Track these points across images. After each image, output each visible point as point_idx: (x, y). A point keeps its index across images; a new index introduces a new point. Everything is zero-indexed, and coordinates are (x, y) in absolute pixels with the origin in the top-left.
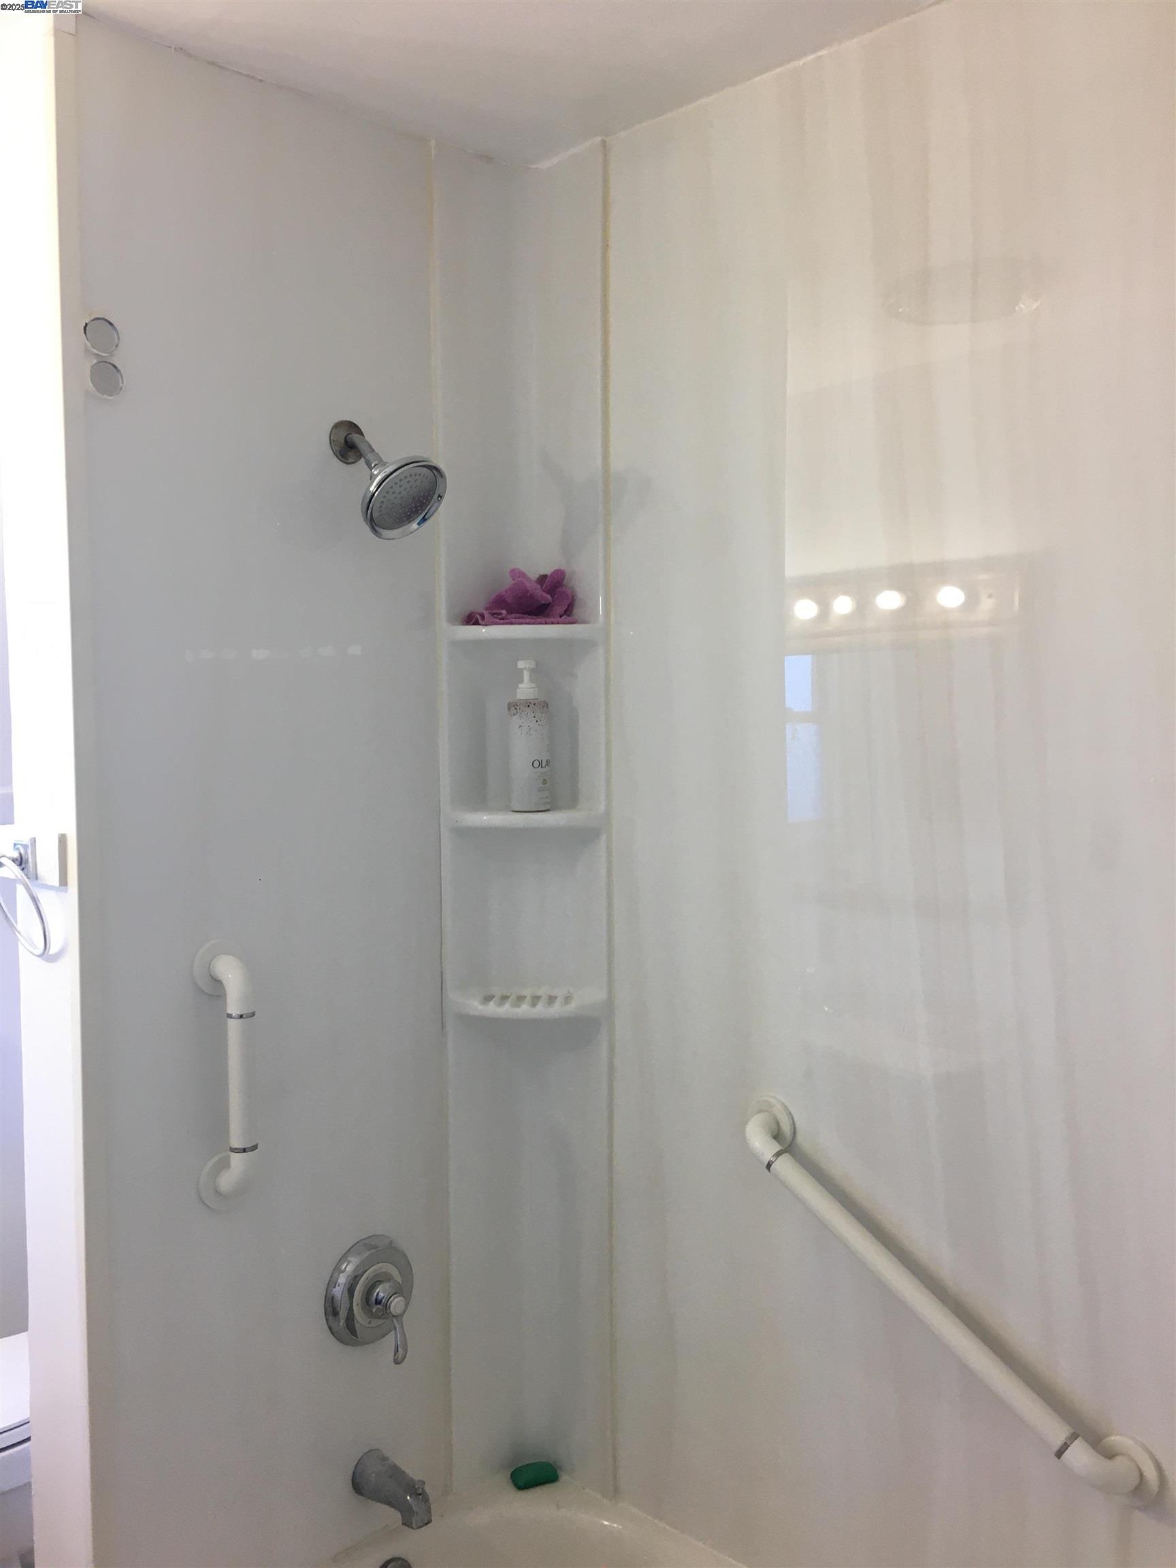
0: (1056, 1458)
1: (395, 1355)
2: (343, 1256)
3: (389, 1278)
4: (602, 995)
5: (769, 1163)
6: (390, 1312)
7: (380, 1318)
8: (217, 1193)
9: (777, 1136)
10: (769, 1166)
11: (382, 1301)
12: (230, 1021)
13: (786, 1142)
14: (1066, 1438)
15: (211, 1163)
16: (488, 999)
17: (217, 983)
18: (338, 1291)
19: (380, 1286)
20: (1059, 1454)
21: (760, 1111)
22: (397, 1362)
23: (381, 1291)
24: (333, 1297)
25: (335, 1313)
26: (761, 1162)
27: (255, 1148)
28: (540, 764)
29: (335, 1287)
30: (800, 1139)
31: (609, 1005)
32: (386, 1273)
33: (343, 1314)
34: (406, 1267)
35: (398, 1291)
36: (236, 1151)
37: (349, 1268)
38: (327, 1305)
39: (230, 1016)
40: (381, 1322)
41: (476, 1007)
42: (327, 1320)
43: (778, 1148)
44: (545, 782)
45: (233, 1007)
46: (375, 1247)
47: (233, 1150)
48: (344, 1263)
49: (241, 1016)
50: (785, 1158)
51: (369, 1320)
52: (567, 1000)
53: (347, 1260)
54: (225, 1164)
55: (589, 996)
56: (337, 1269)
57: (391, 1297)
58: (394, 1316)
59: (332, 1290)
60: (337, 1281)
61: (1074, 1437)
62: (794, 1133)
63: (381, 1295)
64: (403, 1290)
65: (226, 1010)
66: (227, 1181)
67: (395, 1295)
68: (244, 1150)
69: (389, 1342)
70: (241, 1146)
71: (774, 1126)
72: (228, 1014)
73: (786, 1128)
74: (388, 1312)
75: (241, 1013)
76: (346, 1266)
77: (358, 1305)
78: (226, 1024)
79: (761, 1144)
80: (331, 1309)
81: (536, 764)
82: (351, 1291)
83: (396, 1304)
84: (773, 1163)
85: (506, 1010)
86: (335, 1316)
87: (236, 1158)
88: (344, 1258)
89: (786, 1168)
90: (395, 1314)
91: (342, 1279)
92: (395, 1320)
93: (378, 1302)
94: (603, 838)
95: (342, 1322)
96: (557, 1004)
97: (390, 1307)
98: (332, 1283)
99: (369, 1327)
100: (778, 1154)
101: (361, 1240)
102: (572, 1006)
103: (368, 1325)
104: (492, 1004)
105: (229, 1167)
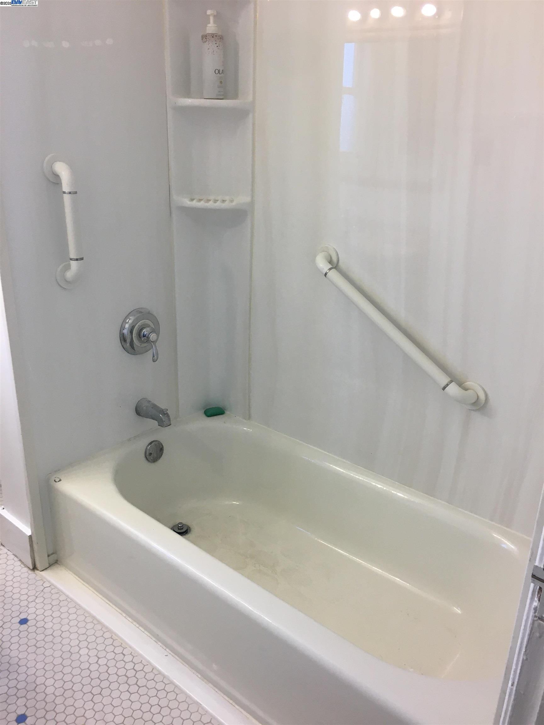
0: (442, 390)
1: (153, 358)
2: (127, 316)
3: (149, 326)
4: (248, 199)
5: (326, 273)
6: (150, 340)
7: (145, 343)
8: (66, 281)
9: (330, 262)
10: (326, 274)
11: (146, 335)
12: (64, 195)
13: (335, 265)
14: (448, 382)
15: (61, 267)
16: (192, 200)
17: (57, 176)
18: (125, 331)
19: (145, 329)
20: (444, 388)
21: (323, 251)
22: (154, 361)
23: (145, 331)
24: (123, 333)
25: (125, 340)
26: (323, 273)
27: (82, 259)
28: (219, 71)
29: (124, 329)
30: (341, 264)
31: (252, 204)
32: (147, 324)
33: (128, 340)
34: (156, 322)
35: (153, 331)
36: (73, 260)
37: (130, 321)
38: (121, 336)
39: (64, 193)
40: (146, 345)
41: (187, 202)
42: (121, 342)
43: (330, 266)
44: (221, 82)
45: (66, 187)
46: (141, 312)
47: (71, 259)
48: (128, 319)
49: (70, 193)
50: (333, 270)
51: (140, 344)
52: (232, 201)
53: (129, 318)
54: (68, 267)
55: (242, 199)
56: (124, 322)
57: (150, 334)
58: (152, 342)
59: (122, 331)
60: (125, 327)
61: (451, 382)
62: (338, 261)
63: (145, 333)
64: (156, 330)
65: (62, 190)
66: (69, 275)
67: (152, 333)
68: (77, 260)
69: (149, 354)
70: (75, 258)
71: (329, 259)
72: (63, 192)
73: (335, 259)
74: (149, 340)
75: (70, 191)
76: (129, 321)
77: (135, 337)
78: (62, 198)
79: (322, 265)
80: (123, 339)
81: (217, 72)
82: (131, 332)
83: (153, 337)
84: (327, 273)
85: (202, 204)
86: (125, 342)
87: (74, 264)
88: (127, 317)
89: (334, 275)
90: (153, 341)
91: (127, 326)
92: (152, 343)
93: (144, 336)
94: (251, 116)
95: (128, 344)
96: (227, 203)
97: (150, 338)
98: (122, 328)
99: (140, 347)
100: (330, 269)
101: (136, 309)
102: (234, 203)
103: (139, 346)
104: (194, 201)
105: (70, 269)
